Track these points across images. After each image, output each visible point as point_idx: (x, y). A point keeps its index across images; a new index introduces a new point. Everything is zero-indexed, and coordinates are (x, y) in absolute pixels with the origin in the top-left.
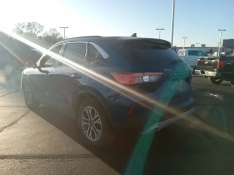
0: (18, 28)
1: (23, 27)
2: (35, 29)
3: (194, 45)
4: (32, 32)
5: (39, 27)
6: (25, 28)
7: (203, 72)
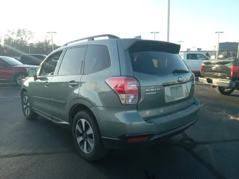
0: (7, 35)
1: (13, 33)
2: (26, 36)
3: (189, 49)
4: (22, 39)
5: (29, 34)
6: (14, 35)
7: (210, 81)
